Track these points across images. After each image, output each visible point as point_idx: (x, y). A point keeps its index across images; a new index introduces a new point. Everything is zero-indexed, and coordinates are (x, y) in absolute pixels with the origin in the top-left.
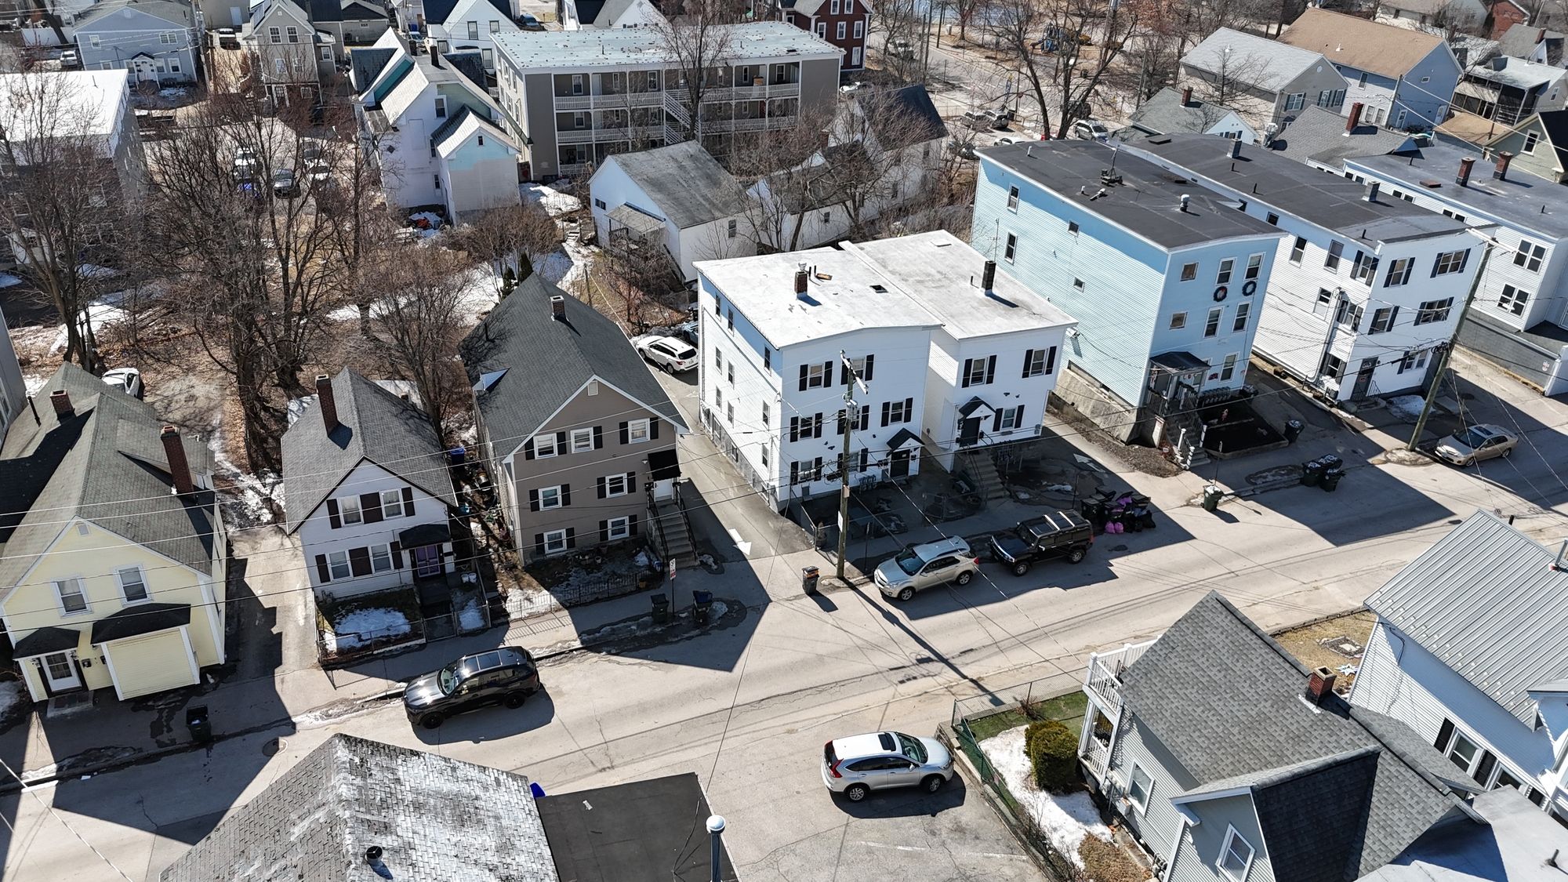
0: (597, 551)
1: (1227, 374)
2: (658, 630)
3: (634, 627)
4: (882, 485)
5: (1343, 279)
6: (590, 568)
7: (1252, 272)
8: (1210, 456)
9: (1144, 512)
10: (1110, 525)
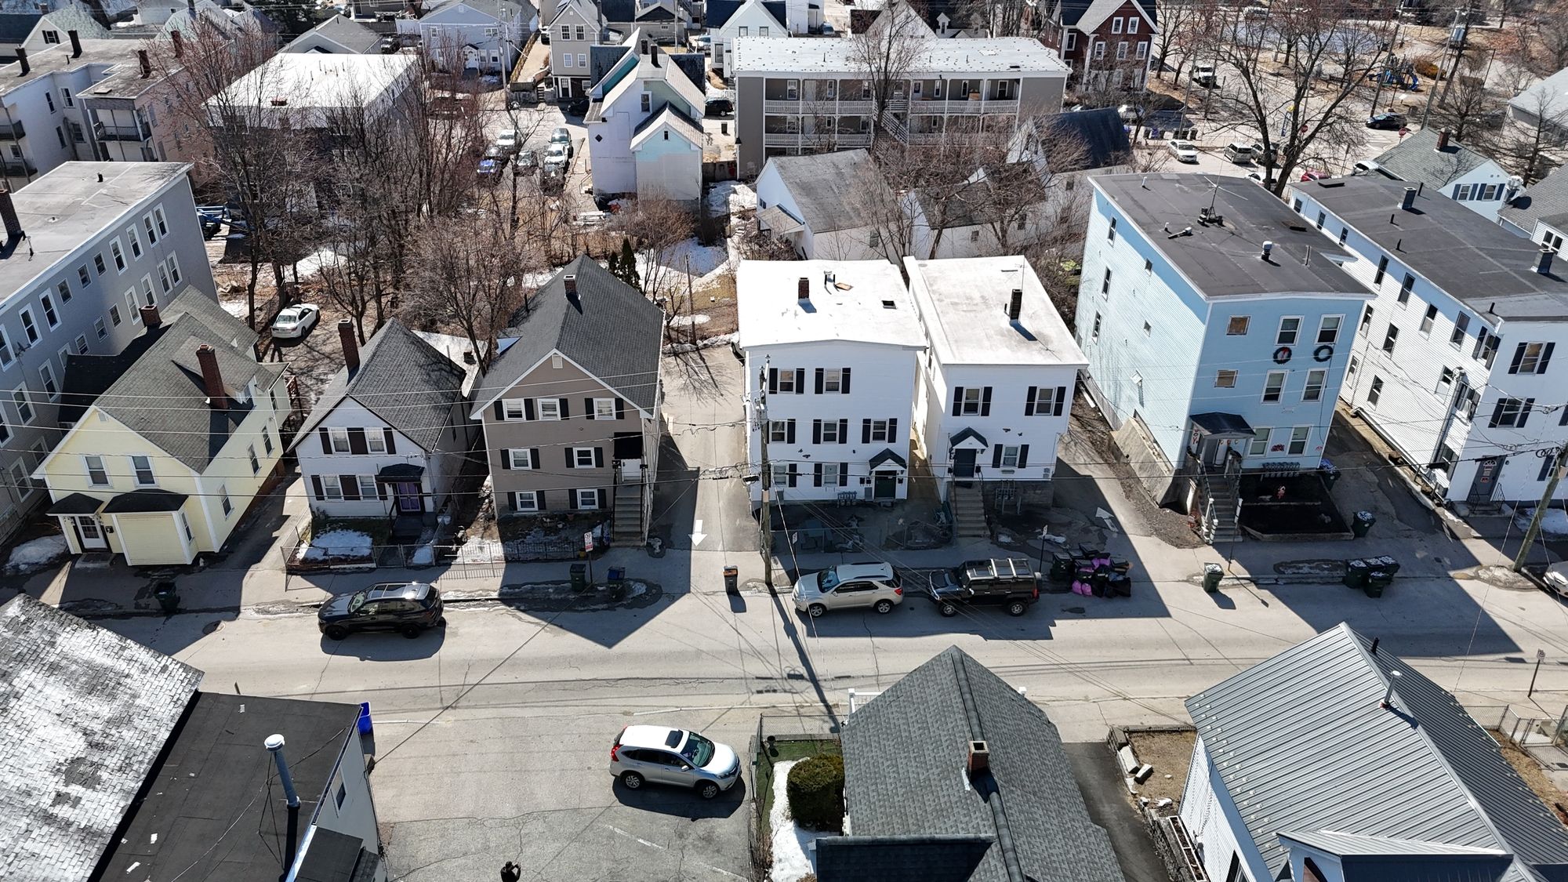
0: (563, 517)
1: (1297, 448)
2: (572, 597)
3: (551, 590)
4: (863, 504)
5: (1465, 358)
6: (549, 531)
7: (1328, 336)
8: (1245, 534)
9: (1121, 578)
10: (1077, 585)
